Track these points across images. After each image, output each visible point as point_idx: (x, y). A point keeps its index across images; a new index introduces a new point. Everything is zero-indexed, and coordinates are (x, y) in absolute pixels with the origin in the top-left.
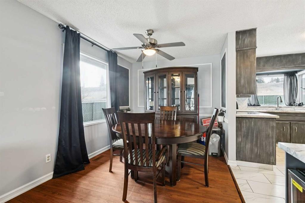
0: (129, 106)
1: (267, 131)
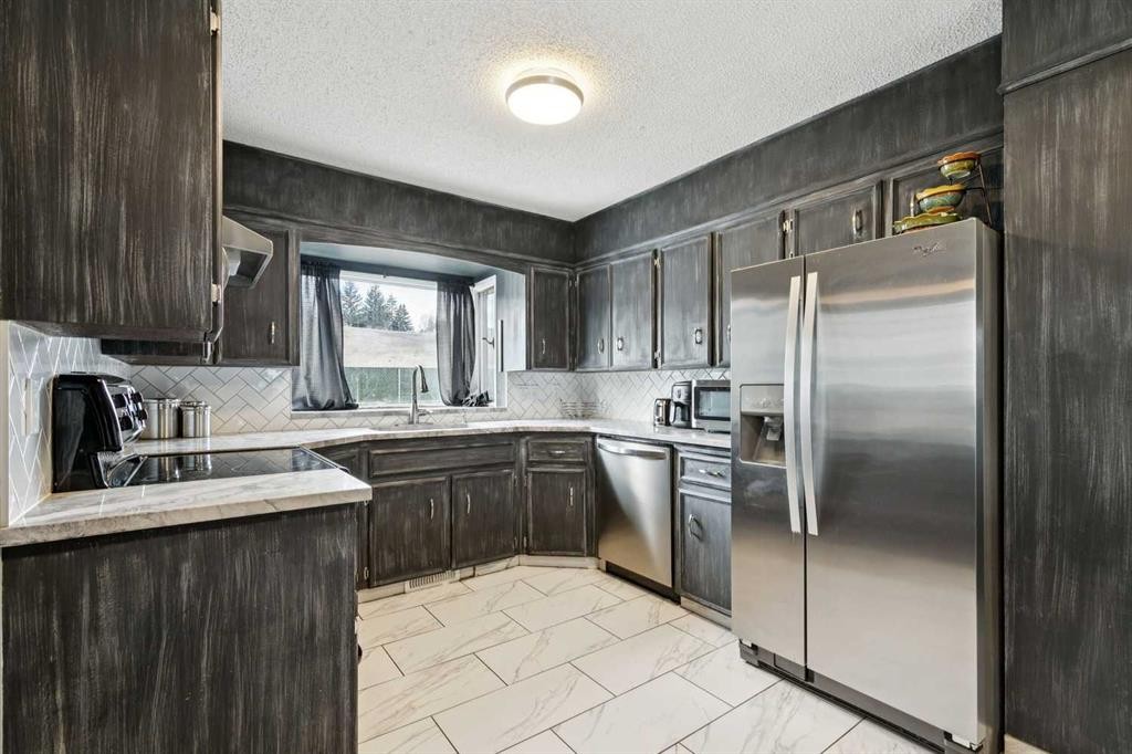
1: (301, 610)
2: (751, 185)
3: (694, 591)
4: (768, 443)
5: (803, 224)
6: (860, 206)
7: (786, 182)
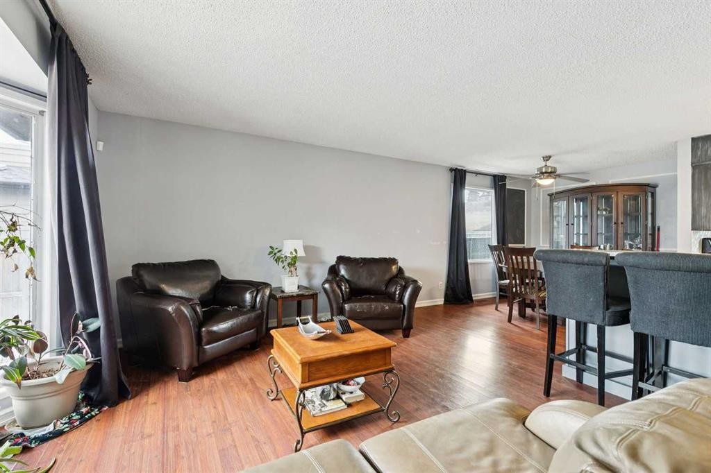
0: (524, 243)
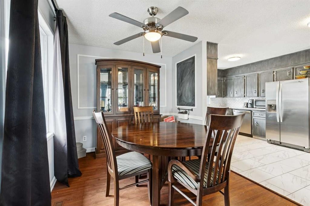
2: (267, 66)
3: (256, 135)
4: (272, 109)
5: (278, 74)
6: (289, 71)
7: (274, 66)
